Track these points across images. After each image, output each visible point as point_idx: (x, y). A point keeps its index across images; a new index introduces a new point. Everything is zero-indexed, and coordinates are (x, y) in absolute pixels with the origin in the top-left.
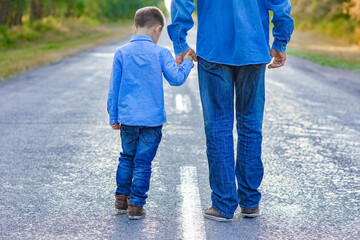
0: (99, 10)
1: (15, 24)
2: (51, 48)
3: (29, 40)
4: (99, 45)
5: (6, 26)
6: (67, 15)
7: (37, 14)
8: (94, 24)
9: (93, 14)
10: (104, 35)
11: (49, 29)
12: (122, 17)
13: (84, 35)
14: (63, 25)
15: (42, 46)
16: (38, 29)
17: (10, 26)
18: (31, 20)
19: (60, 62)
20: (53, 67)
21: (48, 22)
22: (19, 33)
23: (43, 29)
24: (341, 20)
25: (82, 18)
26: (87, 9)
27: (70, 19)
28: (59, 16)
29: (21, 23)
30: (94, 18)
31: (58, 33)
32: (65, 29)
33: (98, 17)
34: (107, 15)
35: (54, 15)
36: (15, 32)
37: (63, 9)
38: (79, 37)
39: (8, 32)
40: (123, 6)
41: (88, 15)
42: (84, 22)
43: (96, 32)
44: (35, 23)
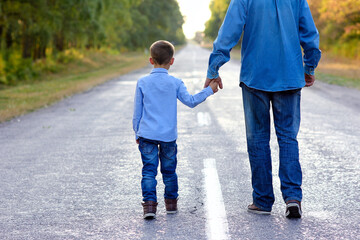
0: (119, 40)
1: (39, 57)
2: (79, 78)
3: (53, 72)
4: (123, 74)
5: (31, 59)
6: (88, 47)
7: (60, 47)
8: (113, 54)
9: (112, 45)
10: (127, 64)
11: (71, 60)
12: (141, 46)
13: (107, 65)
14: (85, 56)
15: (71, 77)
16: (61, 61)
17: (34, 59)
18: (54, 53)
19: (91, 90)
20: (86, 95)
21: (71, 54)
22: (43, 66)
23: (66, 61)
24: (355, 40)
25: (102, 49)
26: (107, 40)
27: (91, 50)
28: (80, 47)
29: (44, 56)
30: (113, 48)
31: (80, 63)
32: (88, 60)
33: (118, 47)
34: (126, 45)
35: (75, 46)
36: (40, 65)
37: (85, 41)
38: (102, 68)
39: (34, 65)
40: (141, 35)
41: (108, 45)
42: (105, 52)
43: (117, 61)
44: (58, 56)
